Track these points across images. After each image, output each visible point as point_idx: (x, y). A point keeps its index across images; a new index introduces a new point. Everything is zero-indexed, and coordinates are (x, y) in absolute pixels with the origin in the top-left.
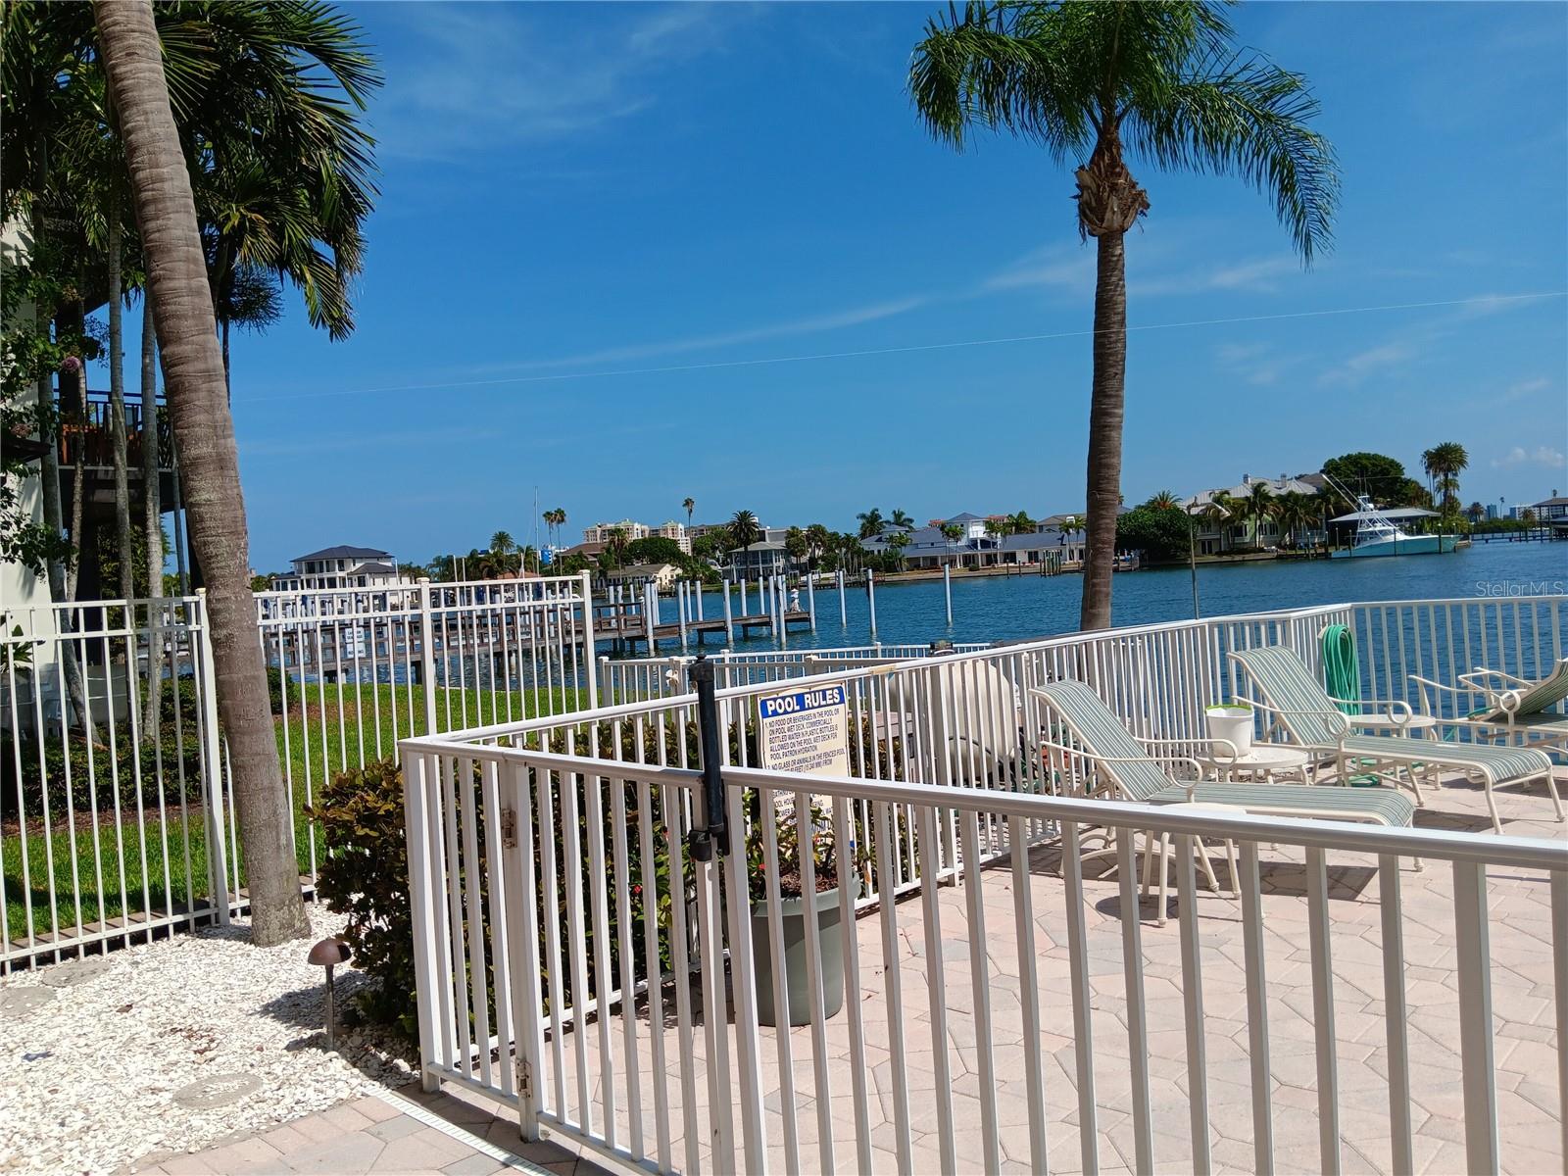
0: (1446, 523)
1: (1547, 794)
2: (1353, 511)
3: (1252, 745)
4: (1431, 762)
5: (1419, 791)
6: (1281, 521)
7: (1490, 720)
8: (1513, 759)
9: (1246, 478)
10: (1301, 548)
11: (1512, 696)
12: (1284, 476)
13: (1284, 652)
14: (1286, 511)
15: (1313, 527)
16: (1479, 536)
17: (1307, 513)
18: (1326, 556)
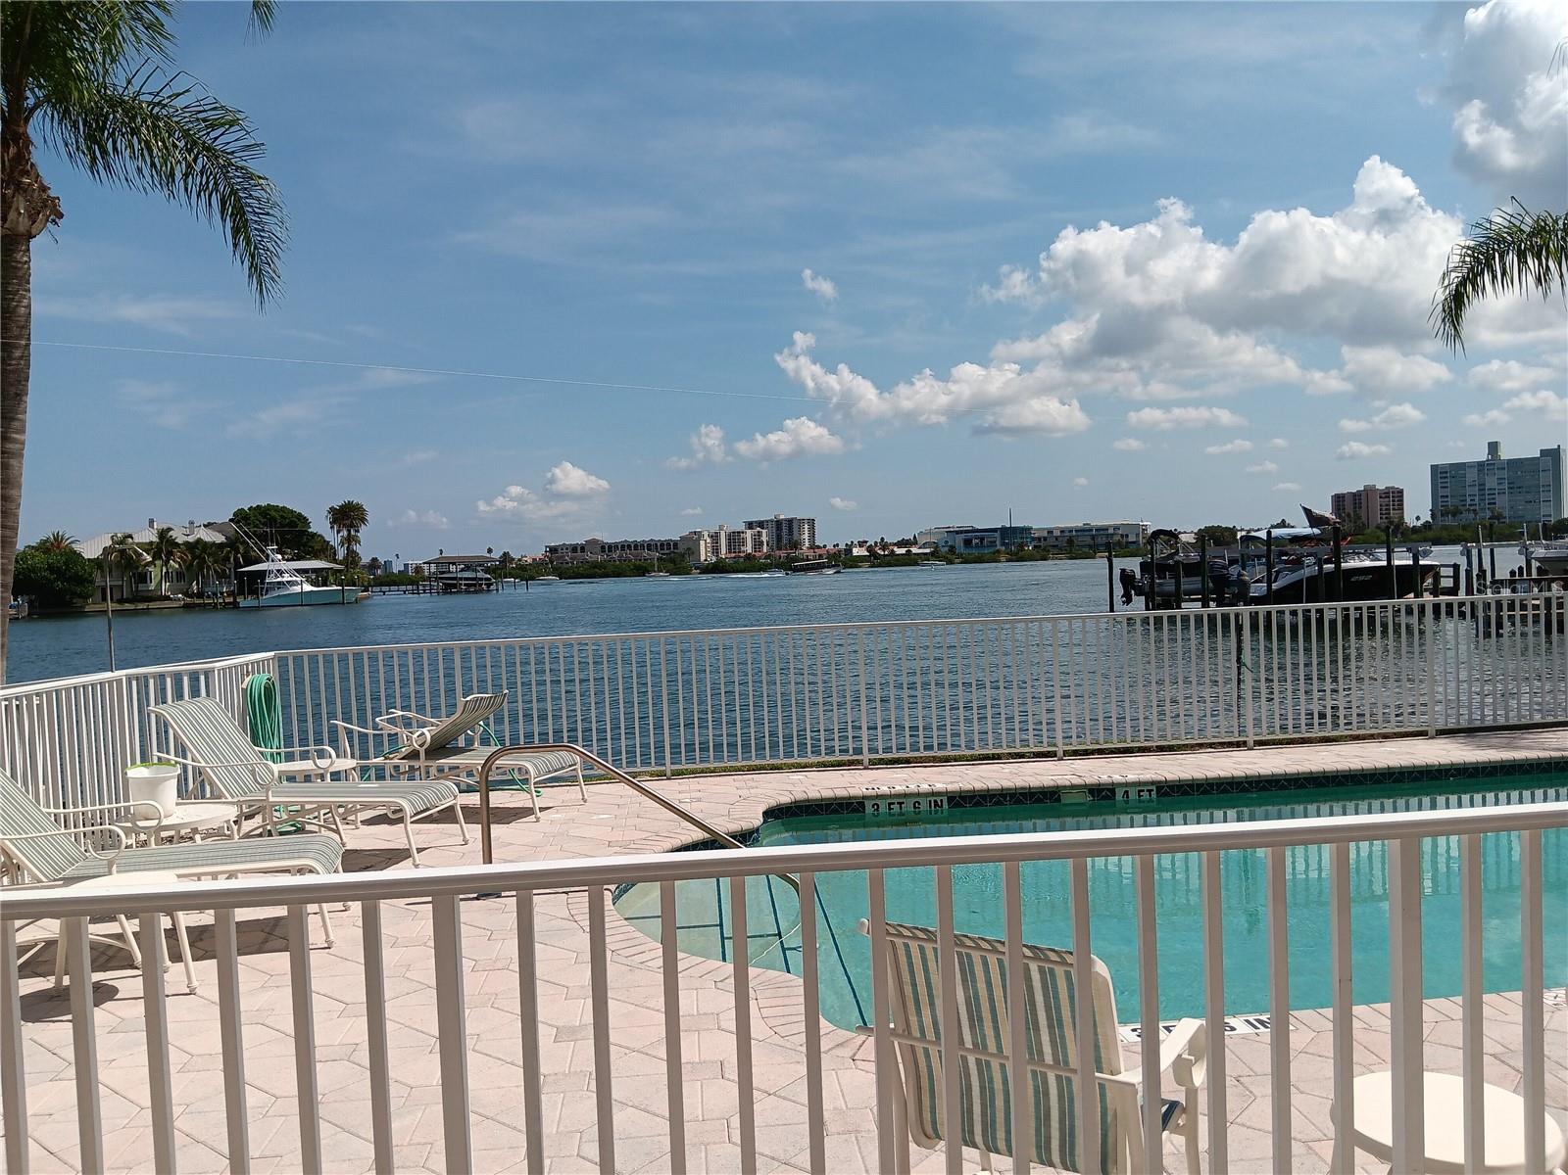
0: (348, 576)
1: (455, 821)
2: (262, 562)
3: (177, 804)
4: (351, 802)
5: (342, 832)
6: (188, 568)
7: (403, 759)
8: (426, 792)
9: (151, 522)
10: (209, 597)
11: (423, 734)
12: (192, 523)
13: (208, 703)
14: (194, 559)
15: (221, 576)
16: (378, 589)
17: (215, 562)
18: (235, 605)
